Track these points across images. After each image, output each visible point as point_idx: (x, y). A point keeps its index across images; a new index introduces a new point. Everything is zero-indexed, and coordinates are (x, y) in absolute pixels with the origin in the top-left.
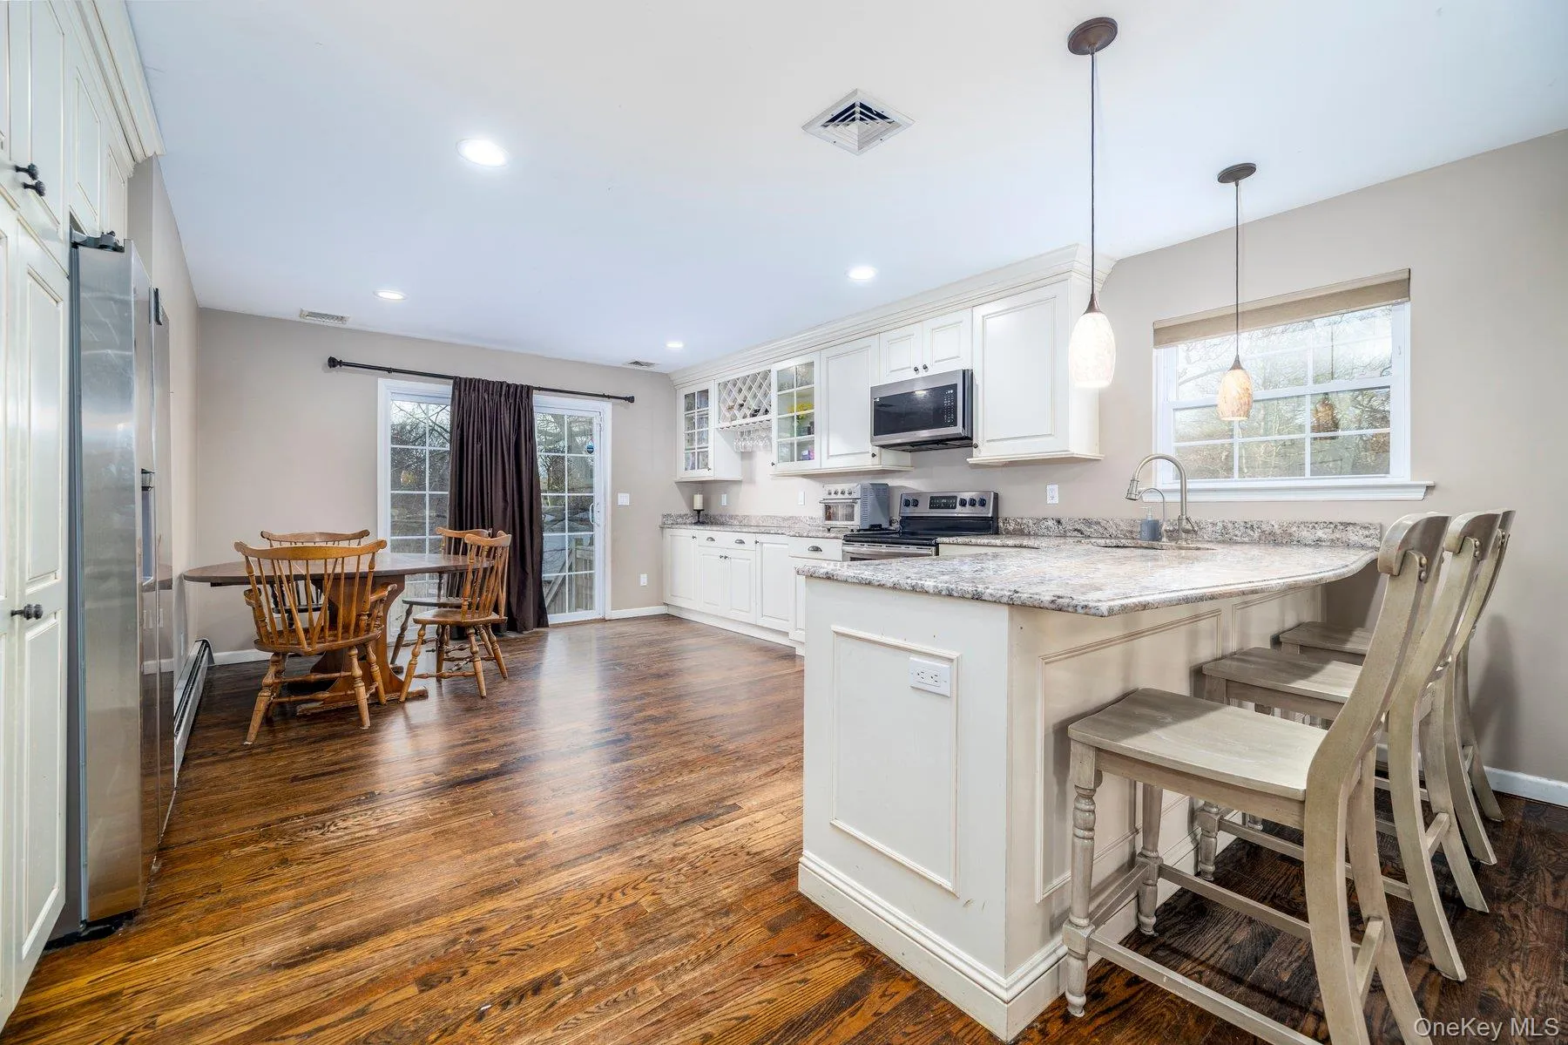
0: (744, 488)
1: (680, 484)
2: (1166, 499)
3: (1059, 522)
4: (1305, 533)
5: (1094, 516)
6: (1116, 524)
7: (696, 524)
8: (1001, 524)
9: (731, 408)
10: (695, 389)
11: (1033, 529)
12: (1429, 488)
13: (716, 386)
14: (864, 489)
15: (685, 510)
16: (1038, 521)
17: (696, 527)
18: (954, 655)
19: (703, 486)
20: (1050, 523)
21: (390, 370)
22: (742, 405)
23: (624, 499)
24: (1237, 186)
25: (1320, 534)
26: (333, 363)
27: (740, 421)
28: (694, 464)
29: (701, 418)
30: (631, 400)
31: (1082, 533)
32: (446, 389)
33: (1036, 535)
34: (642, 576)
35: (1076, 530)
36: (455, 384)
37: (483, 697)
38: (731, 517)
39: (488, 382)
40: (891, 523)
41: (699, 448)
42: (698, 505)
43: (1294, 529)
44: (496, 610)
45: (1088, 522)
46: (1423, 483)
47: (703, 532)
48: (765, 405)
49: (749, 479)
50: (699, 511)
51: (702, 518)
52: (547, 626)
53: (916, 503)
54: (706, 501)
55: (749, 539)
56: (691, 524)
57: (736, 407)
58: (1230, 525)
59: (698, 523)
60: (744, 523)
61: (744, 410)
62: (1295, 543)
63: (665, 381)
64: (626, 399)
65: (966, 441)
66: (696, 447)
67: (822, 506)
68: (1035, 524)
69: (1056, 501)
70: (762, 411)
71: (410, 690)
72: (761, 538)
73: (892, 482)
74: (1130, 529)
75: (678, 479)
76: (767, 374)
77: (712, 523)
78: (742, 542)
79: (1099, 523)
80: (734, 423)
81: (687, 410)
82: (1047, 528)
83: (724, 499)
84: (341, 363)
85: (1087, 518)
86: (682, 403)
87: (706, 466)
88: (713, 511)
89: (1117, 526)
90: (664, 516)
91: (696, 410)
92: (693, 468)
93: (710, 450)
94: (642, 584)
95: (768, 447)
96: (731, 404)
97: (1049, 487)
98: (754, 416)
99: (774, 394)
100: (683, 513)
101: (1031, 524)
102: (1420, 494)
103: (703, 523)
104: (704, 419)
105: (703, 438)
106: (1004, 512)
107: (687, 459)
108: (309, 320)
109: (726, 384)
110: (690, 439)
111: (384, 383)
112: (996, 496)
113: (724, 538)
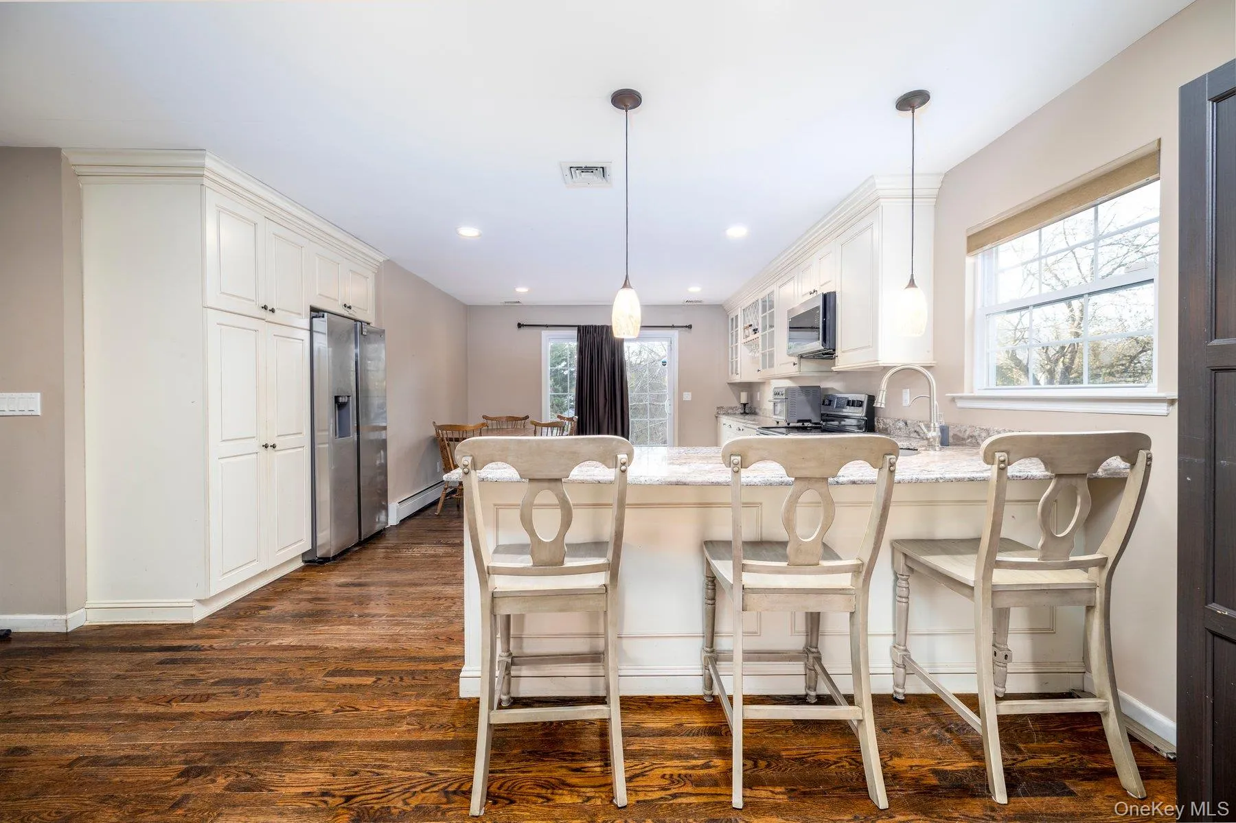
1: (730, 384)
3: (906, 424)
7: (742, 414)
8: (876, 424)
9: (747, 328)
10: (734, 315)
12: (1171, 402)
13: (742, 311)
15: (735, 404)
17: (743, 416)
19: (747, 386)
20: (901, 424)
21: (547, 326)
23: (687, 396)
24: (913, 113)
26: (520, 325)
27: (750, 338)
30: (690, 328)
32: (574, 332)
35: (916, 432)
36: (579, 331)
39: (596, 326)
42: (744, 400)
50: (745, 405)
51: (747, 410)
53: (830, 402)
54: (750, 398)
56: (739, 414)
57: (749, 326)
59: (744, 413)
61: (752, 329)
64: (686, 327)
66: (735, 356)
68: (893, 425)
75: (725, 381)
76: (758, 301)
77: (754, 413)
80: (747, 340)
81: (732, 330)
82: (900, 429)
83: (758, 395)
84: (523, 325)
86: (730, 326)
87: (737, 371)
88: (755, 405)
90: (718, 408)
91: (735, 330)
93: (739, 361)
95: (759, 357)
96: (747, 324)
98: (754, 333)
99: (760, 316)
100: (734, 405)
103: (747, 413)
104: (737, 336)
105: (737, 350)
107: (732, 366)
108: (507, 304)
109: (745, 310)
110: (733, 352)
111: (545, 333)
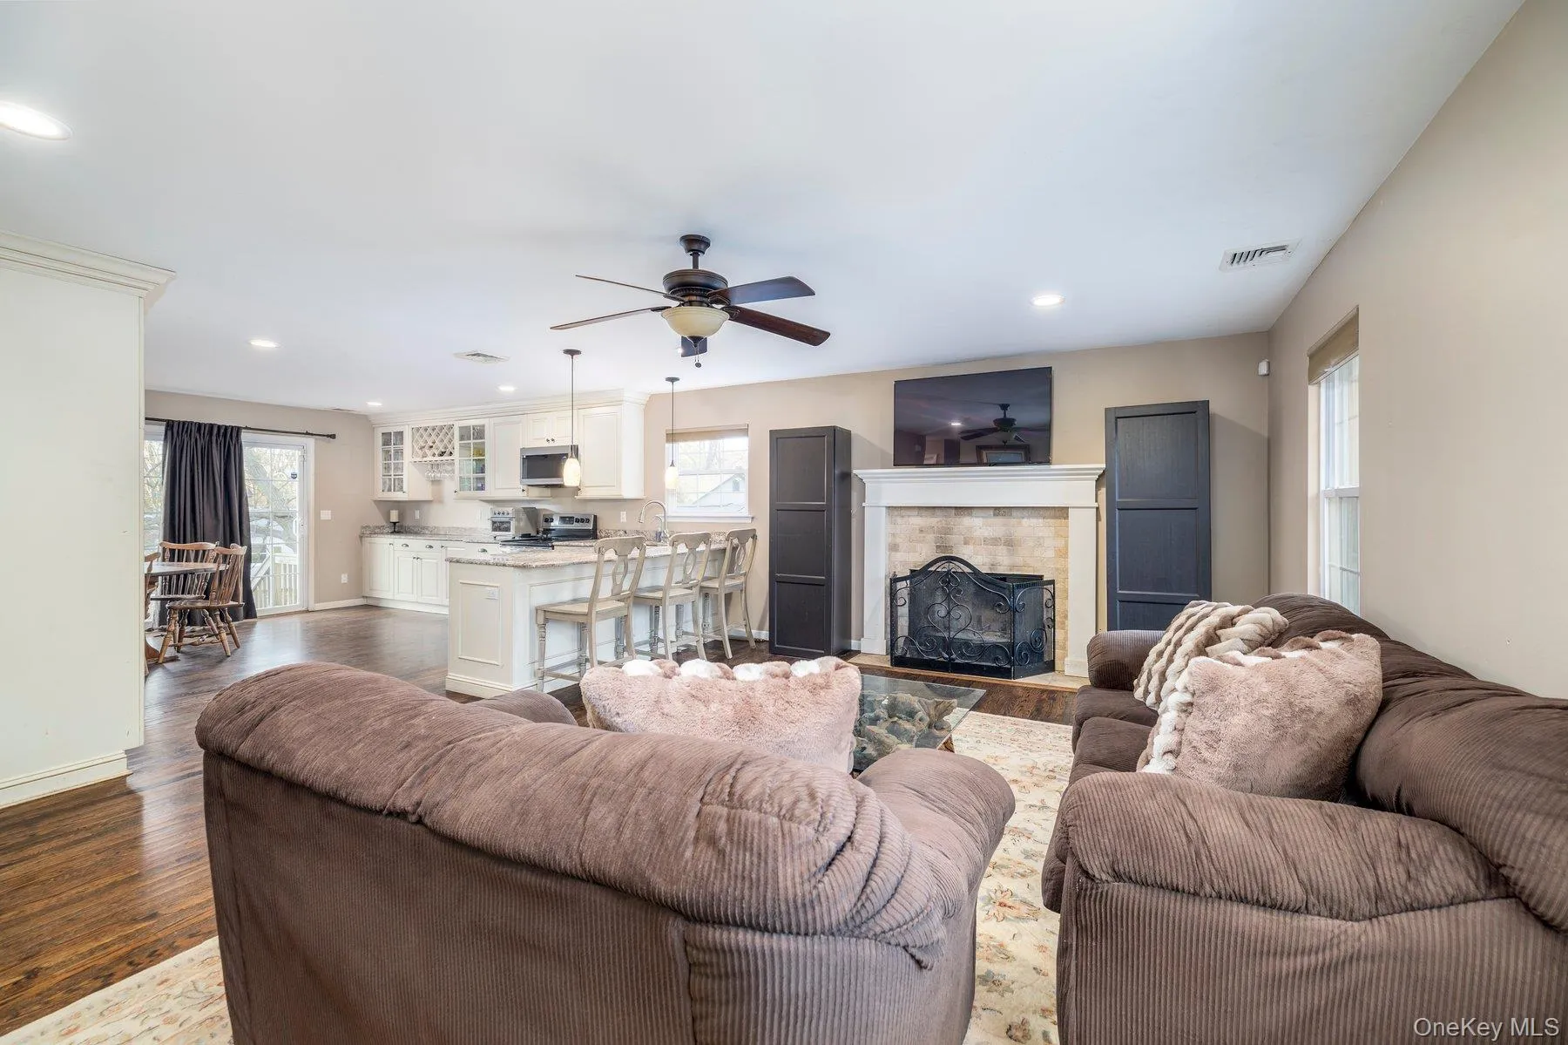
0: (435, 509)
1: (379, 503)
7: (392, 533)
8: (598, 533)
9: (422, 448)
10: (392, 430)
12: (753, 518)
13: (410, 430)
14: (517, 511)
15: (382, 522)
17: (393, 536)
18: (498, 585)
19: (398, 504)
22: (431, 447)
23: (326, 515)
24: (673, 384)
27: (430, 458)
28: (390, 486)
29: (396, 452)
30: (333, 436)
32: (160, 429)
34: (342, 576)
36: (167, 426)
37: (229, 656)
38: (424, 528)
39: (200, 425)
40: (538, 533)
41: (395, 475)
42: (394, 518)
44: (235, 598)
47: (399, 540)
48: (450, 449)
49: (438, 500)
50: (395, 523)
51: (397, 529)
52: (256, 617)
53: (552, 520)
54: (401, 515)
55: (437, 544)
56: (387, 533)
57: (427, 447)
59: (394, 532)
60: (434, 533)
61: (434, 450)
63: (363, 421)
64: (328, 436)
66: (392, 473)
67: (490, 522)
70: (448, 452)
71: (166, 656)
72: (444, 543)
73: (538, 506)
75: (376, 498)
76: (451, 427)
77: (406, 532)
78: (431, 547)
80: (425, 459)
81: (384, 445)
82: (620, 535)
83: (417, 513)
86: (379, 440)
87: (401, 489)
88: (408, 523)
90: (363, 528)
91: (392, 446)
92: (389, 490)
93: (405, 478)
94: (342, 582)
95: (452, 478)
96: (423, 445)
98: (441, 455)
99: (457, 442)
100: (380, 525)
102: (750, 521)
103: (399, 532)
104: (399, 453)
105: (399, 468)
106: (601, 526)
107: (384, 483)
109: (418, 429)
110: (387, 468)
112: (595, 517)
113: (416, 543)
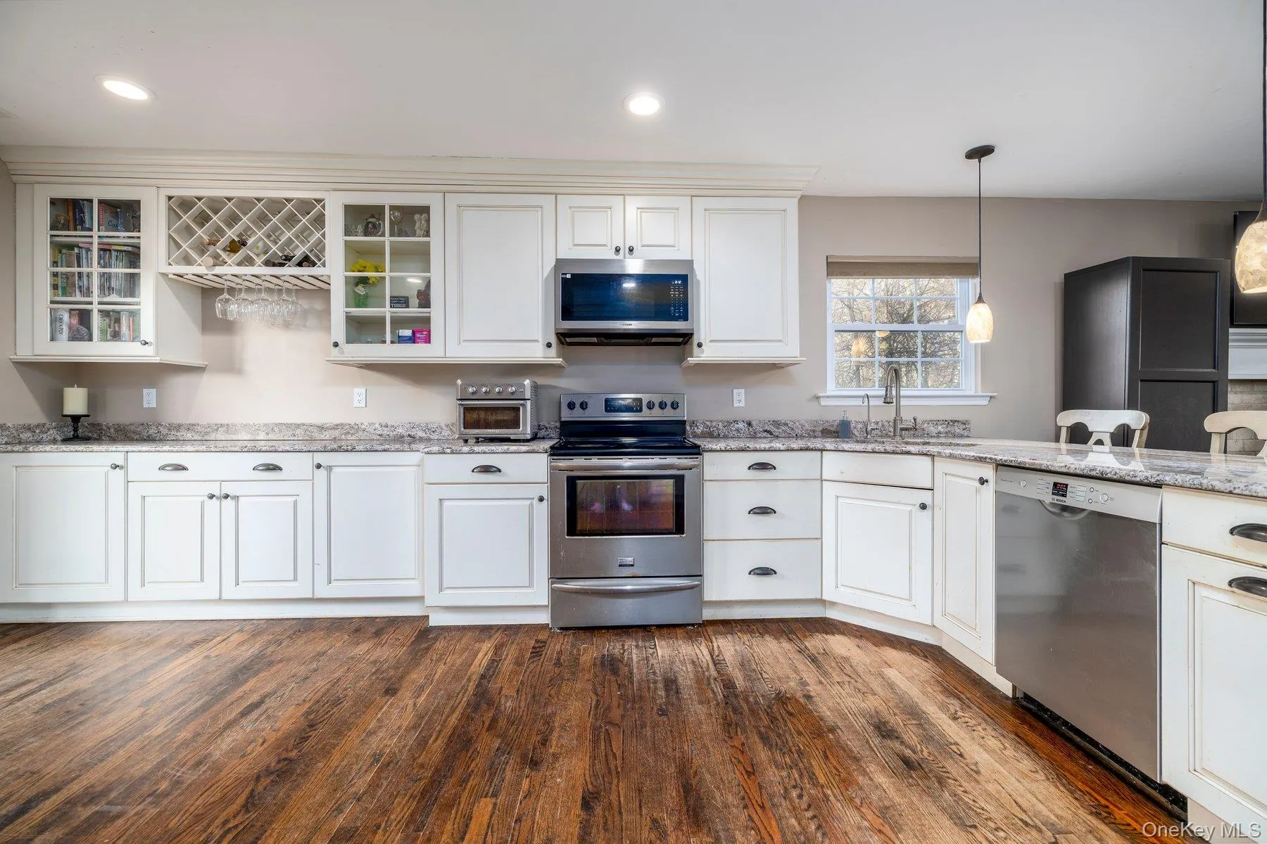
2: (871, 404)
3: (749, 424)
4: (932, 429)
5: (781, 417)
6: (801, 425)
8: (688, 428)
9: (202, 245)
10: (92, 194)
11: (723, 431)
12: (991, 398)
13: (162, 199)
16: (729, 423)
20: (741, 425)
22: (238, 245)
24: (980, 162)
25: (940, 428)
27: (232, 270)
29: (107, 247)
31: (771, 434)
33: (726, 437)
35: (766, 431)
41: (100, 303)
43: (926, 425)
45: (776, 424)
46: (987, 394)
47: (147, 456)
50: (76, 417)
53: (584, 406)
55: (296, 461)
56: (58, 442)
57: (222, 244)
58: (886, 424)
59: (75, 439)
61: (248, 253)
62: (926, 435)
65: (685, 339)
66: (90, 298)
68: (725, 427)
69: (742, 404)
70: (297, 259)
72: (330, 459)
74: (813, 428)
76: (312, 204)
77: (115, 440)
78: (272, 468)
79: (787, 424)
80: (217, 271)
81: (56, 228)
82: (738, 430)
83: (150, 395)
85: (776, 419)
88: (116, 417)
89: (802, 426)
91: (89, 234)
93: (146, 312)
96: (206, 237)
97: (735, 391)
98: (273, 264)
99: (334, 237)
101: (720, 427)
102: (985, 402)
103: (86, 439)
105: (118, 285)
107: (56, 320)
110: (65, 285)
